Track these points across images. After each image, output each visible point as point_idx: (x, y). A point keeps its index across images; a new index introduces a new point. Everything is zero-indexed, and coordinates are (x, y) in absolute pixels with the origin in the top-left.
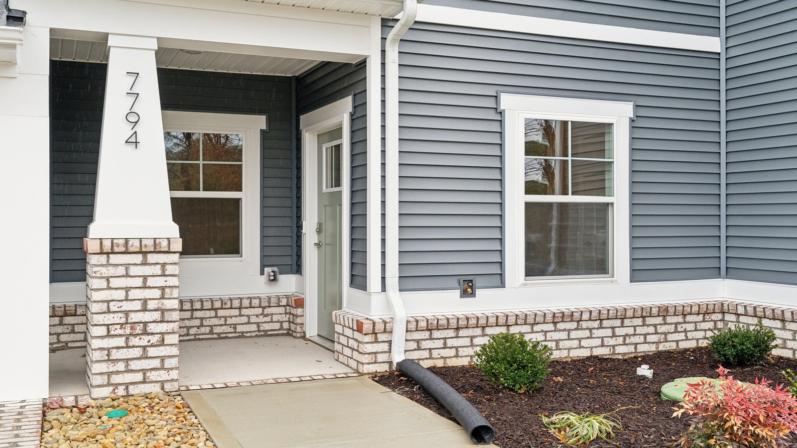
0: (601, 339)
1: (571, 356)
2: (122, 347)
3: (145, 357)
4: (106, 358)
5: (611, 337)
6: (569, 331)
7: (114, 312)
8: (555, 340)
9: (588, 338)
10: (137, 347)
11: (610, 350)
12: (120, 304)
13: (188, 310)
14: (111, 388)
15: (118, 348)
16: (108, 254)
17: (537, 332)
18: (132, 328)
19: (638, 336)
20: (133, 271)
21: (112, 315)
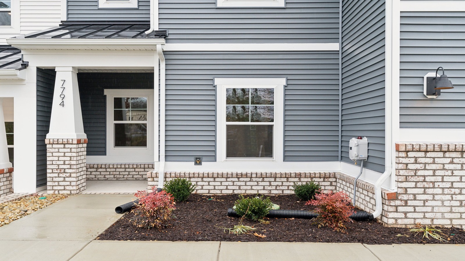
0: (263, 186)
1: (247, 193)
2: (57, 177)
3: (64, 181)
4: (52, 180)
5: (269, 186)
6: (246, 182)
7: (54, 165)
8: (238, 186)
9: (256, 185)
10: (62, 177)
11: (268, 192)
12: (56, 162)
13: (124, 168)
14: (53, 191)
15: (56, 177)
16: (52, 144)
17: (229, 181)
18: (60, 170)
19: (284, 186)
20: (61, 150)
21: (53, 165)
